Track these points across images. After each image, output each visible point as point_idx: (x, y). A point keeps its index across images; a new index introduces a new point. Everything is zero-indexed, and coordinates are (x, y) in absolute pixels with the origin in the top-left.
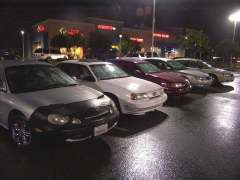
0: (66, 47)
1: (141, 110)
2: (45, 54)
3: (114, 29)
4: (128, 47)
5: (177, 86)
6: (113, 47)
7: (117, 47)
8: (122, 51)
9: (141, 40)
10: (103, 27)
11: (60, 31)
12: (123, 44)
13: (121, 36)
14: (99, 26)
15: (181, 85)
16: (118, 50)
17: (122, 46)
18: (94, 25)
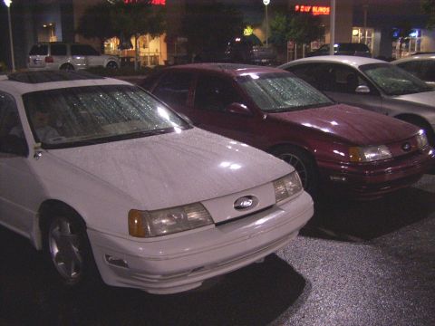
0: (118, 37)
1: (168, 276)
2: (54, 58)
4: (287, 31)
5: (369, 156)
6: (248, 32)
7: (258, 33)
8: (271, 41)
9: (325, 10)
12: (274, 24)
13: (266, 1)
15: (385, 152)
16: (262, 41)
17: (273, 29)
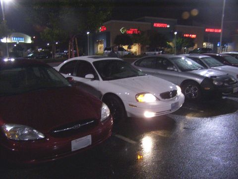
3: (168, 26)
8: (177, 47)
9: (194, 36)
10: (158, 25)
11: (121, 30)
12: (178, 41)
13: (176, 33)
14: (155, 25)
16: (173, 47)
17: (177, 43)
18: (150, 24)
